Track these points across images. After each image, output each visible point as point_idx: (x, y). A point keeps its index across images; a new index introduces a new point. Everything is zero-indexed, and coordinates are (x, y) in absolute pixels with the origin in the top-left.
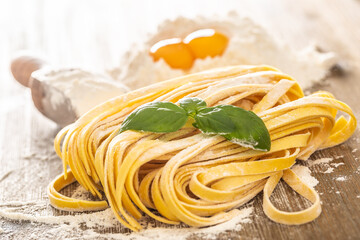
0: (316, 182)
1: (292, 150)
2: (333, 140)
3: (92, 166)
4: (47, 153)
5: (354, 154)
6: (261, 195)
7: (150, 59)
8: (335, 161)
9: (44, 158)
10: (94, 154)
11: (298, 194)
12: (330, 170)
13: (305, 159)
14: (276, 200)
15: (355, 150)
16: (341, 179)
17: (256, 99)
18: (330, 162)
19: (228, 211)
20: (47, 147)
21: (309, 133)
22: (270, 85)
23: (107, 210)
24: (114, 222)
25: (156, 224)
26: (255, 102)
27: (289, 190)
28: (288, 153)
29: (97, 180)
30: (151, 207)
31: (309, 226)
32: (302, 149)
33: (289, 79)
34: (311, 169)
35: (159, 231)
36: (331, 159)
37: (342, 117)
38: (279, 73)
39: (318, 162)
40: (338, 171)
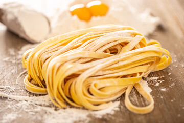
0: (151, 90)
1: (141, 73)
2: (159, 67)
3: (40, 73)
4: (15, 59)
5: (169, 76)
6: (124, 95)
7: (69, 15)
8: (160, 79)
9: (14, 62)
10: (42, 66)
11: (142, 96)
12: (158, 84)
13: (146, 77)
14: (131, 98)
15: (170, 74)
16: (163, 90)
17: (124, 44)
18: (158, 80)
19: (107, 102)
20: (15, 56)
21: (149, 65)
22: (131, 38)
23: (47, 96)
24: (50, 102)
25: (71, 107)
26: (123, 46)
27: (138, 93)
28: (138, 74)
29: (42, 79)
30: (69, 97)
31: (148, 115)
32: (145, 72)
33: (141, 35)
34: (148, 82)
35: (73, 110)
36: (158, 78)
37: (164, 56)
38: (136, 32)
39: (151, 79)
40: (162, 85)
